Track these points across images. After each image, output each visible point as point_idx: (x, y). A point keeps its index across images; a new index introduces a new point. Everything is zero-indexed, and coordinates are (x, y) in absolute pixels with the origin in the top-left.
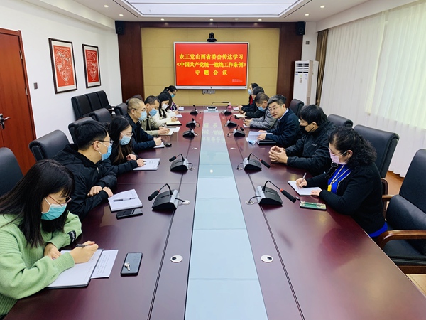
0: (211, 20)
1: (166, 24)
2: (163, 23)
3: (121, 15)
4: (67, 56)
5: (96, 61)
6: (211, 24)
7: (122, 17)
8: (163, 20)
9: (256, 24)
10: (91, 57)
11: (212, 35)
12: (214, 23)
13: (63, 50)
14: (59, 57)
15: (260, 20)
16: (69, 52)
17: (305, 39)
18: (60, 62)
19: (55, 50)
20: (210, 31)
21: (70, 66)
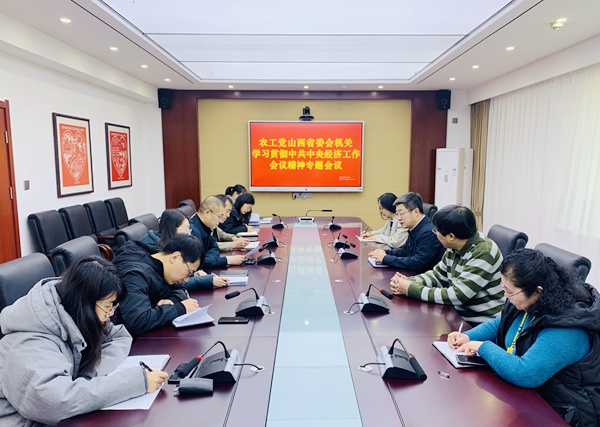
0: (306, 87)
1: (237, 94)
2: (232, 92)
3: (167, 80)
4: (79, 141)
5: (125, 149)
6: (306, 94)
7: (168, 82)
8: (231, 87)
9: (374, 94)
10: (118, 141)
11: (307, 111)
12: (310, 92)
13: (73, 131)
14: (66, 142)
15: (381, 88)
16: (84, 135)
17: (451, 115)
18: (68, 149)
19: (62, 131)
20: (304, 105)
21: (84, 155)
